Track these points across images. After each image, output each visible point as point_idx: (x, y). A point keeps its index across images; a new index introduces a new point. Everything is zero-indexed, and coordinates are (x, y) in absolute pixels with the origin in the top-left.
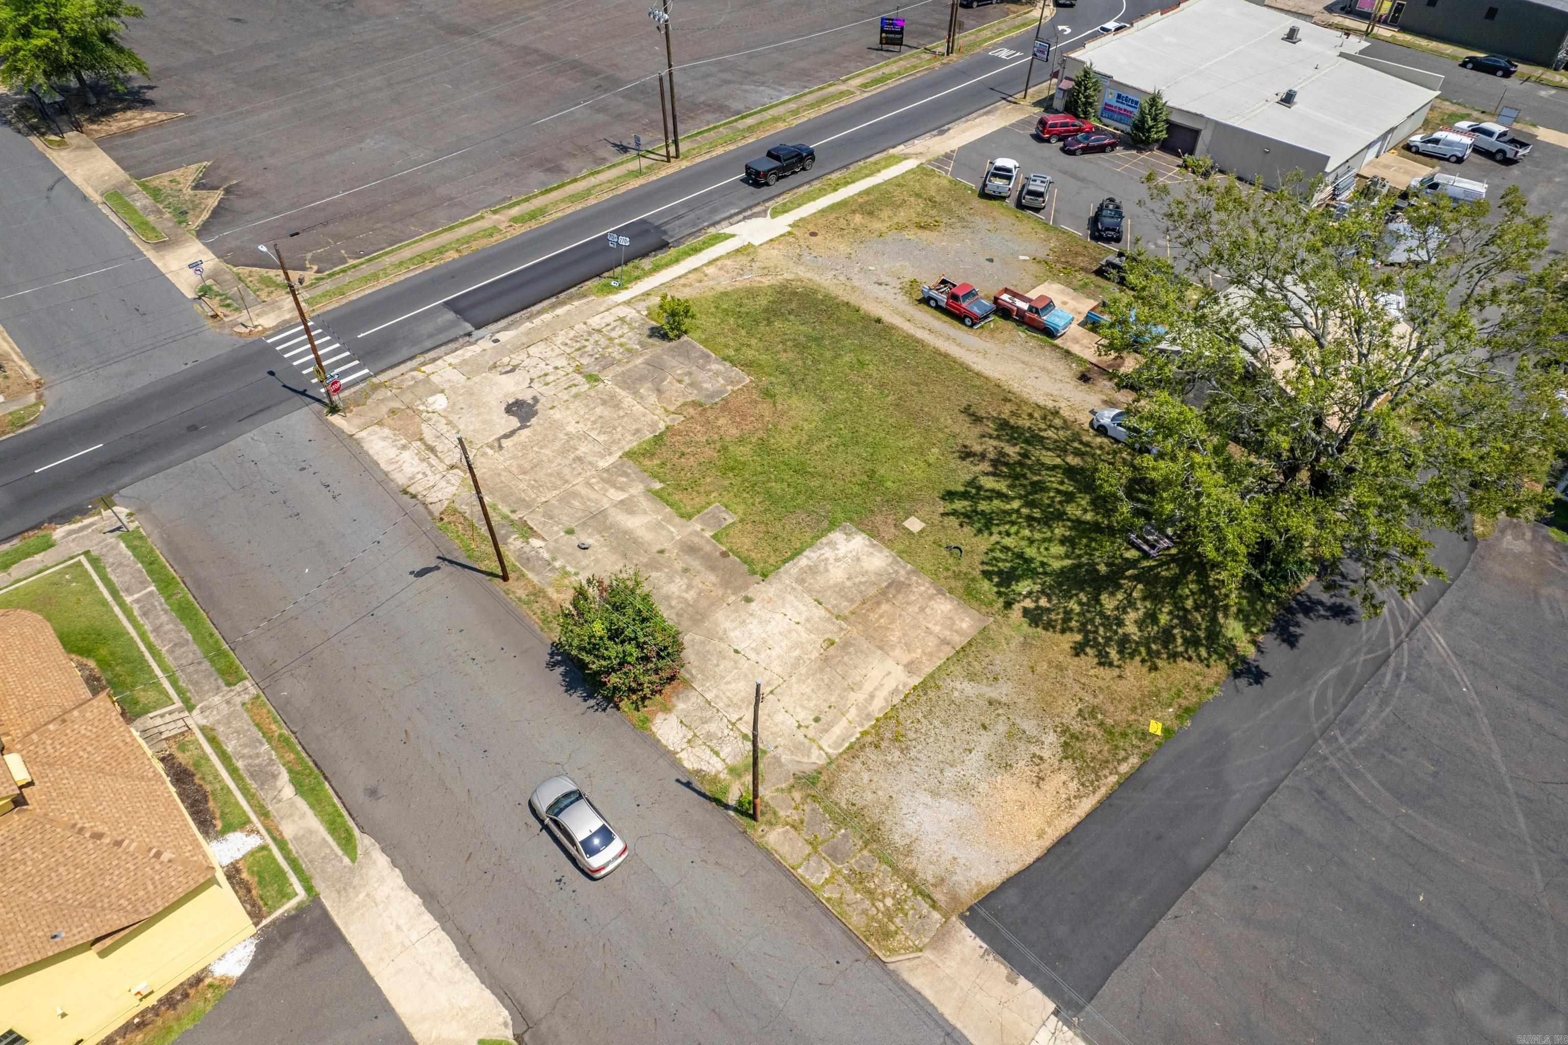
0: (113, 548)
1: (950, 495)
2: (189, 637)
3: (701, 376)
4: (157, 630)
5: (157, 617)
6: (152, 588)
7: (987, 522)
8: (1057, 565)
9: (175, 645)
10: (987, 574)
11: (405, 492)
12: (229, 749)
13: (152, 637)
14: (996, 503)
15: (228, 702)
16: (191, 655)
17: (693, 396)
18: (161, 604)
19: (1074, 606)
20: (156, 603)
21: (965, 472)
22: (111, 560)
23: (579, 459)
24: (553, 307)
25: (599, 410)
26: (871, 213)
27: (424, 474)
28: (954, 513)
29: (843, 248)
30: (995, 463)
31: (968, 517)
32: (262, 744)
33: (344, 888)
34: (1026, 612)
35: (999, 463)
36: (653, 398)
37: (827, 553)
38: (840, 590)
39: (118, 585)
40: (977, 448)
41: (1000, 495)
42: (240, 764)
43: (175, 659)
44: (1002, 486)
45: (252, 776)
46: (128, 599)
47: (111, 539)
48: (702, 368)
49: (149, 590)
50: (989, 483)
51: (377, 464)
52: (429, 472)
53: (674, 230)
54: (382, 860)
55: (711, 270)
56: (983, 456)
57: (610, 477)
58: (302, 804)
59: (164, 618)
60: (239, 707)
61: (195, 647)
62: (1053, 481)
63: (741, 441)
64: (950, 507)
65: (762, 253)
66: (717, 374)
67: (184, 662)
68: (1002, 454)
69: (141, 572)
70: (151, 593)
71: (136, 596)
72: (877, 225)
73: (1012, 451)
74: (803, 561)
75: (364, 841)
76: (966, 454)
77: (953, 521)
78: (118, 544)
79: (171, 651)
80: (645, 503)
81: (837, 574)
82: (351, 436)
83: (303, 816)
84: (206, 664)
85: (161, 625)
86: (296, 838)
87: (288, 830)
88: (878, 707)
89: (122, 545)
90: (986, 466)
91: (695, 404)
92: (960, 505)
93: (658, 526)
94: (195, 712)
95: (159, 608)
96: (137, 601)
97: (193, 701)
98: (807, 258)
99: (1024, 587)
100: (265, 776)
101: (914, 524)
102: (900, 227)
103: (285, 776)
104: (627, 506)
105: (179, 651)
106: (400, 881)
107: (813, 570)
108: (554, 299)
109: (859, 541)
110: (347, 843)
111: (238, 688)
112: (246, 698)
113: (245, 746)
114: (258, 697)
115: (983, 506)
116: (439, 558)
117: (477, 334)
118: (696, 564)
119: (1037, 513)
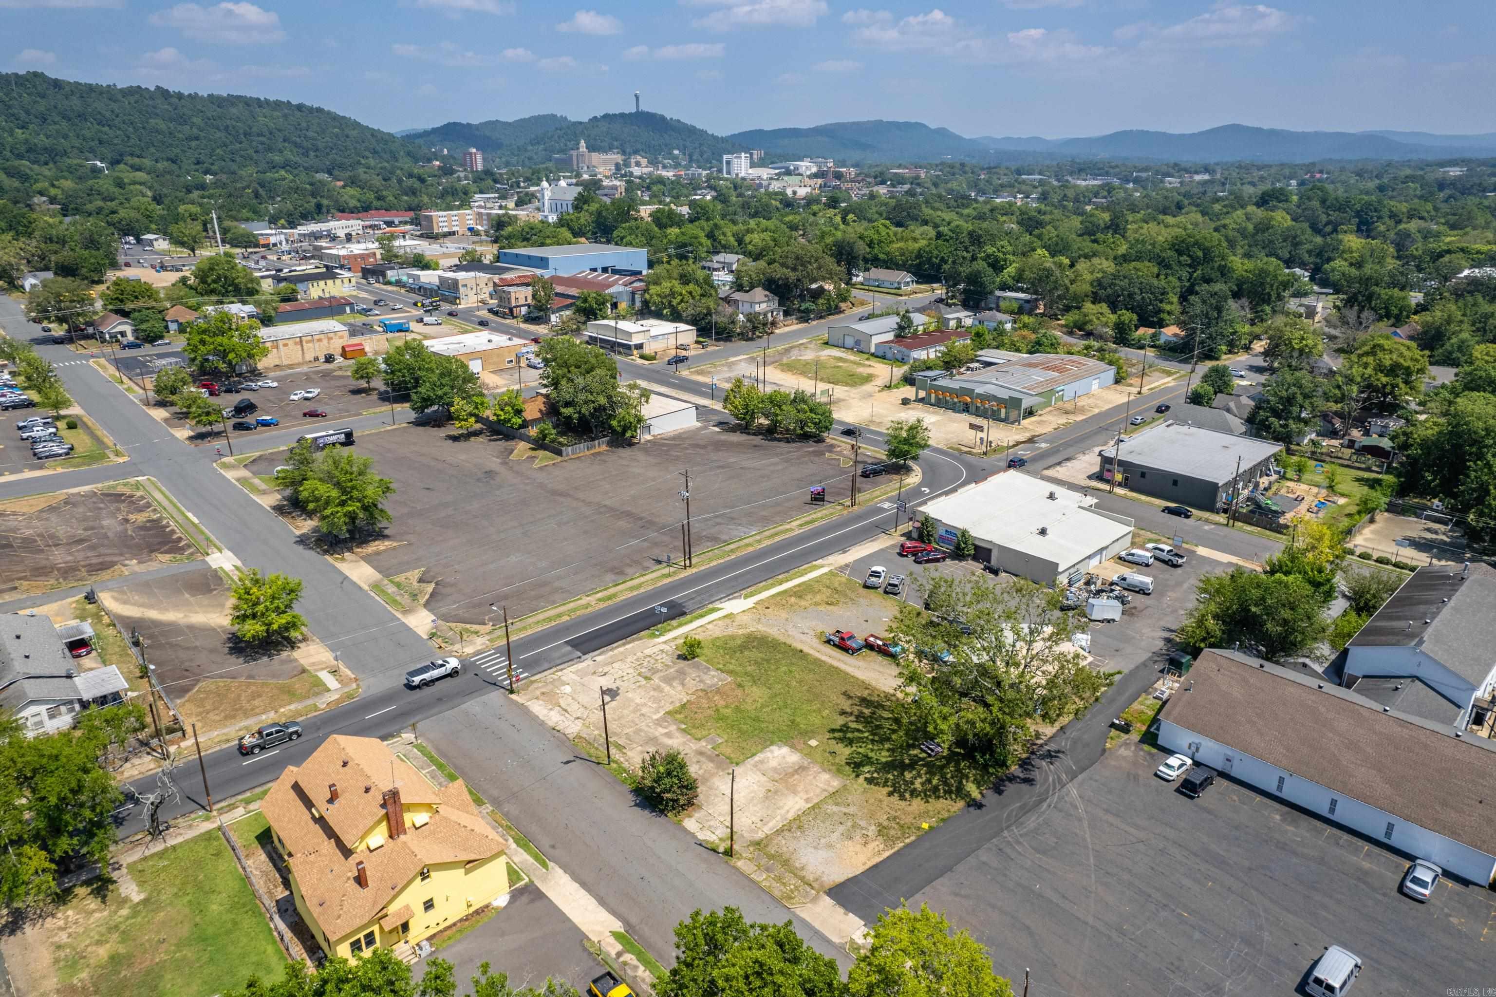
0: (411, 750)
1: (833, 731)
3: (705, 677)
6: (434, 768)
7: (850, 742)
8: (884, 760)
10: (848, 764)
11: (554, 729)
14: (856, 734)
17: (701, 686)
18: (439, 774)
19: (891, 777)
21: (840, 721)
23: (643, 715)
24: (624, 644)
25: (652, 693)
26: (800, 597)
27: (563, 721)
28: (834, 738)
29: (784, 615)
30: (857, 717)
31: (841, 740)
32: (499, 828)
33: (544, 879)
34: (866, 779)
35: (859, 717)
36: (680, 688)
37: (769, 754)
38: (775, 770)
40: (849, 710)
41: (858, 730)
44: (860, 727)
46: (424, 772)
47: (409, 747)
48: (706, 673)
49: (432, 768)
50: (854, 725)
51: (538, 717)
52: (565, 720)
53: (690, 606)
54: (560, 871)
55: (710, 626)
56: (851, 714)
57: (658, 723)
58: (521, 850)
60: (486, 815)
62: (887, 725)
63: (726, 707)
64: (832, 735)
65: (739, 618)
66: (713, 676)
68: (862, 713)
69: (427, 761)
72: (803, 603)
73: (867, 712)
74: (756, 758)
75: (551, 864)
76: (843, 713)
77: (834, 742)
78: (413, 748)
80: (677, 734)
81: (773, 763)
82: (522, 704)
83: (523, 854)
86: (524, 864)
87: (518, 859)
88: (790, 816)
89: (415, 749)
90: (853, 718)
91: (702, 690)
92: (837, 735)
93: (685, 743)
95: (439, 776)
98: (763, 620)
99: (866, 769)
101: (813, 743)
102: (817, 604)
103: (511, 840)
104: (668, 735)
107: (761, 762)
108: (623, 641)
109: (785, 750)
110: (545, 866)
111: (484, 807)
112: (489, 811)
114: (494, 810)
115: (849, 735)
116: (575, 756)
117: (584, 657)
118: (703, 759)
119: (877, 738)
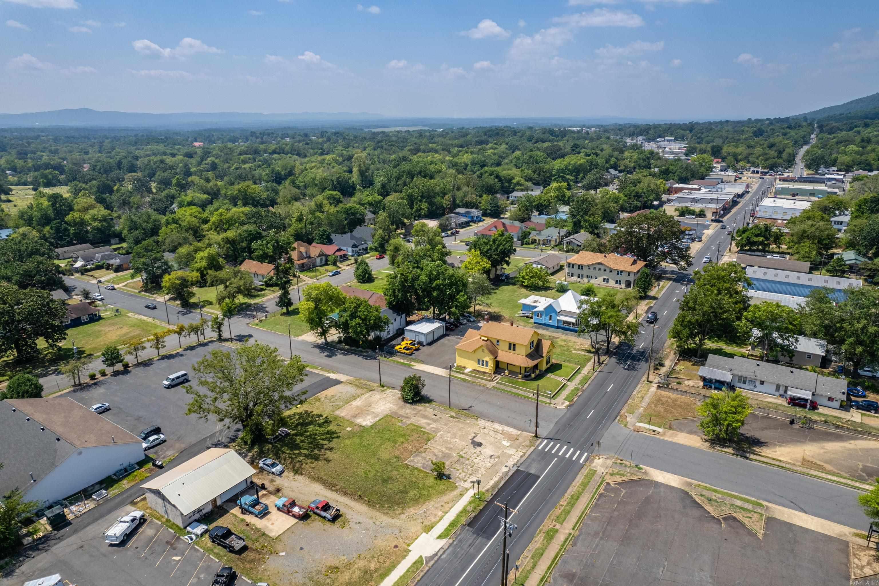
1: (338, 437)
3: (423, 461)
7: (328, 433)
8: (312, 426)
10: (331, 422)
14: (324, 437)
17: (423, 455)
19: (310, 419)
21: (332, 444)
23: (450, 432)
25: (452, 446)
26: (366, 572)
28: (337, 433)
29: (380, 543)
30: (322, 448)
31: (333, 433)
34: (322, 416)
35: (321, 447)
36: (436, 452)
37: (372, 421)
38: (368, 414)
40: (327, 451)
41: (323, 439)
44: (321, 442)
48: (424, 464)
50: (325, 442)
53: (469, 535)
55: (440, 513)
56: (326, 449)
57: (437, 431)
62: (305, 445)
63: (402, 443)
64: (338, 435)
65: (419, 527)
66: (417, 463)
68: (319, 451)
72: (361, 564)
73: (316, 451)
74: (378, 419)
76: (331, 449)
77: (338, 431)
80: (424, 425)
81: (369, 417)
88: (358, 399)
90: (325, 447)
91: (421, 452)
92: (335, 435)
93: (418, 421)
98: (396, 531)
99: (322, 421)
101: (349, 429)
102: (349, 565)
104: (429, 424)
107: (375, 417)
108: (499, 487)
109: (364, 424)
115: (328, 436)
117: (515, 468)
118: (405, 415)
119: (313, 437)
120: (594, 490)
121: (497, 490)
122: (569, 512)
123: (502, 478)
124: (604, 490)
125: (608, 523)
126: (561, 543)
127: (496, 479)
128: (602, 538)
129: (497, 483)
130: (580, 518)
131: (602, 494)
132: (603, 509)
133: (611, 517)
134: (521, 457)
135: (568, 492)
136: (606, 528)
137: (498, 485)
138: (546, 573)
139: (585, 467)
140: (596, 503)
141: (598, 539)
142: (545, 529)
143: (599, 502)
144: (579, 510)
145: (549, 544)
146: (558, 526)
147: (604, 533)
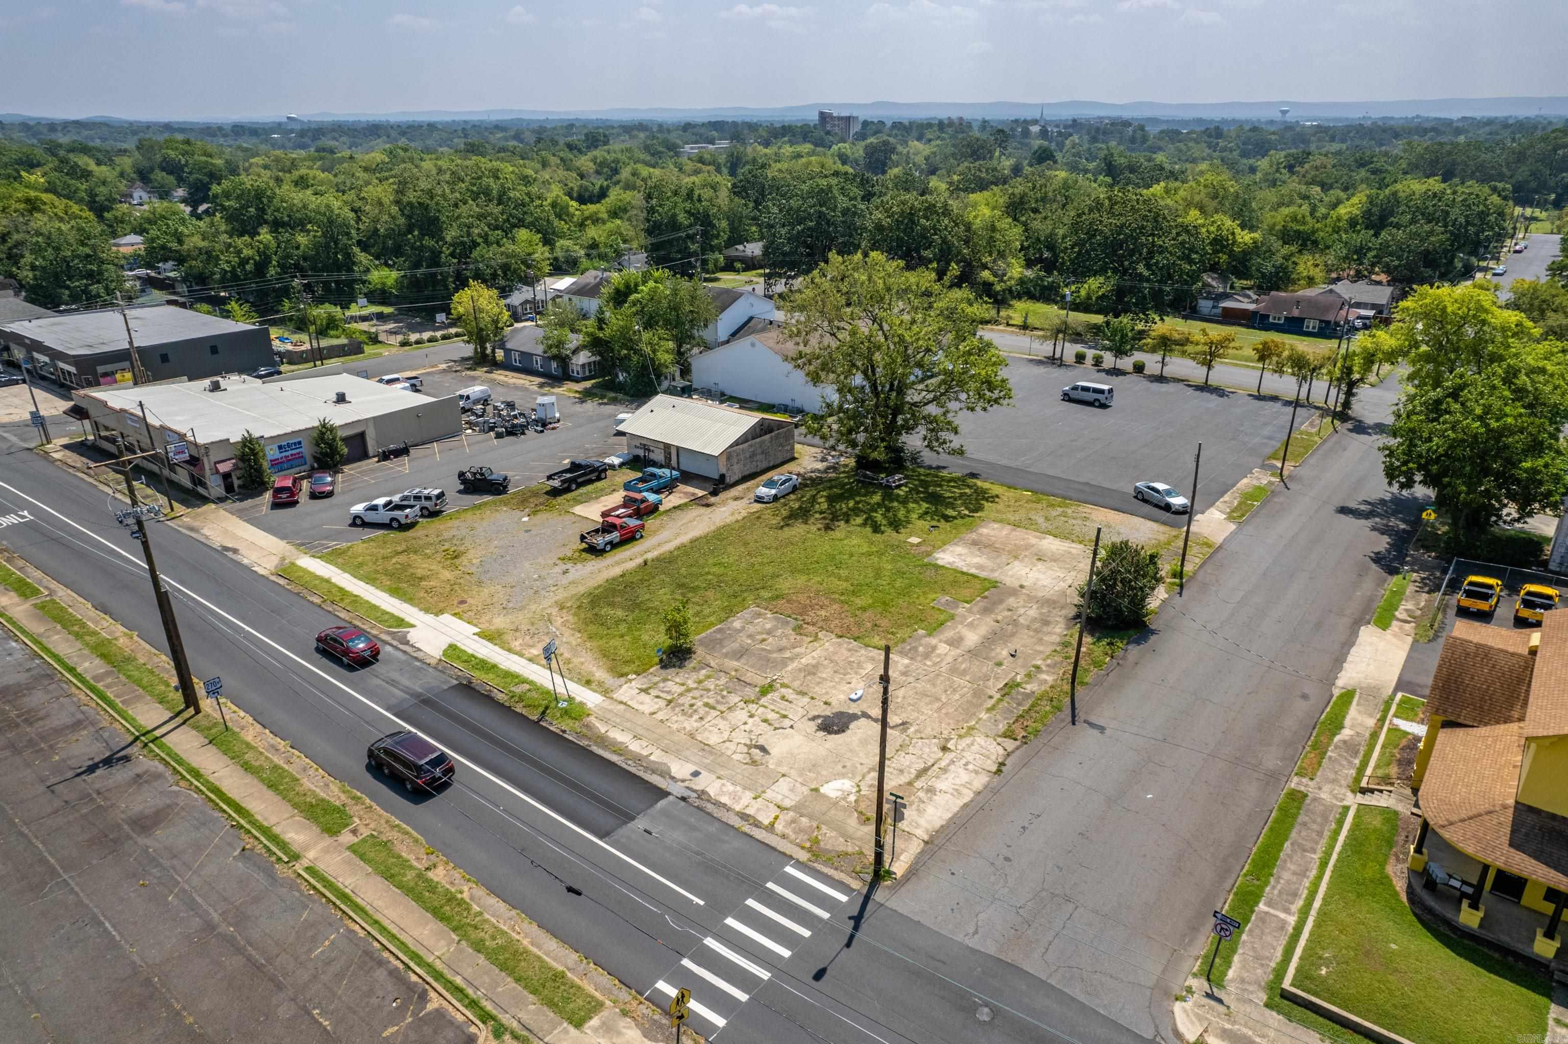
0: (1243, 981)
2: (1287, 845)
4: (1303, 874)
5: (1288, 882)
6: (1262, 907)
9: (1305, 850)
11: (999, 771)
12: (1353, 772)
13: (1313, 873)
15: (1320, 788)
16: (1303, 834)
18: (1274, 888)
20: (1276, 892)
22: (1259, 971)
23: (906, 673)
24: (610, 744)
27: (966, 764)
32: (1330, 757)
36: (797, 650)
37: (961, 564)
39: (1284, 941)
42: (1357, 762)
43: (1317, 843)
45: (1357, 752)
46: (1292, 920)
48: (741, 630)
49: (1266, 909)
51: (966, 805)
52: (963, 761)
57: (922, 654)
58: (1347, 722)
59: (1286, 875)
60: (1317, 779)
61: (1294, 834)
66: (749, 623)
67: (1314, 835)
69: (1251, 931)
70: (1269, 904)
71: (1282, 915)
75: (1336, 692)
78: (1232, 981)
79: (1314, 851)
80: (947, 634)
82: (926, 843)
83: (1352, 719)
84: (1302, 818)
85: (1294, 873)
86: (1371, 716)
87: (1371, 722)
89: (1231, 974)
91: (799, 629)
94: (1346, 803)
95: (1279, 887)
96: (1287, 911)
97: (1340, 810)
100: (1350, 747)
103: (1337, 739)
104: (954, 641)
105: (1308, 845)
106: (1343, 672)
108: (595, 749)
109: (943, 555)
111: (1302, 789)
112: (1305, 780)
113: (1341, 765)
114: (1296, 774)
116: (1074, 724)
117: (679, 793)
120: (458, 980)
121: (584, 743)
122: (389, 876)
123: (638, 759)
124: (439, 1013)
125: (259, 968)
126: (277, 830)
127: (635, 747)
128: (210, 927)
129: (621, 750)
130: (344, 897)
131: (423, 997)
132: (339, 976)
133: (279, 987)
134: (744, 816)
135: (493, 901)
136: (240, 951)
137: (605, 748)
138: (207, 783)
139: (624, 995)
140: (381, 963)
141: (216, 917)
142: (353, 809)
143: (381, 974)
144: (379, 903)
145: (295, 806)
146: (346, 838)
147: (230, 941)
